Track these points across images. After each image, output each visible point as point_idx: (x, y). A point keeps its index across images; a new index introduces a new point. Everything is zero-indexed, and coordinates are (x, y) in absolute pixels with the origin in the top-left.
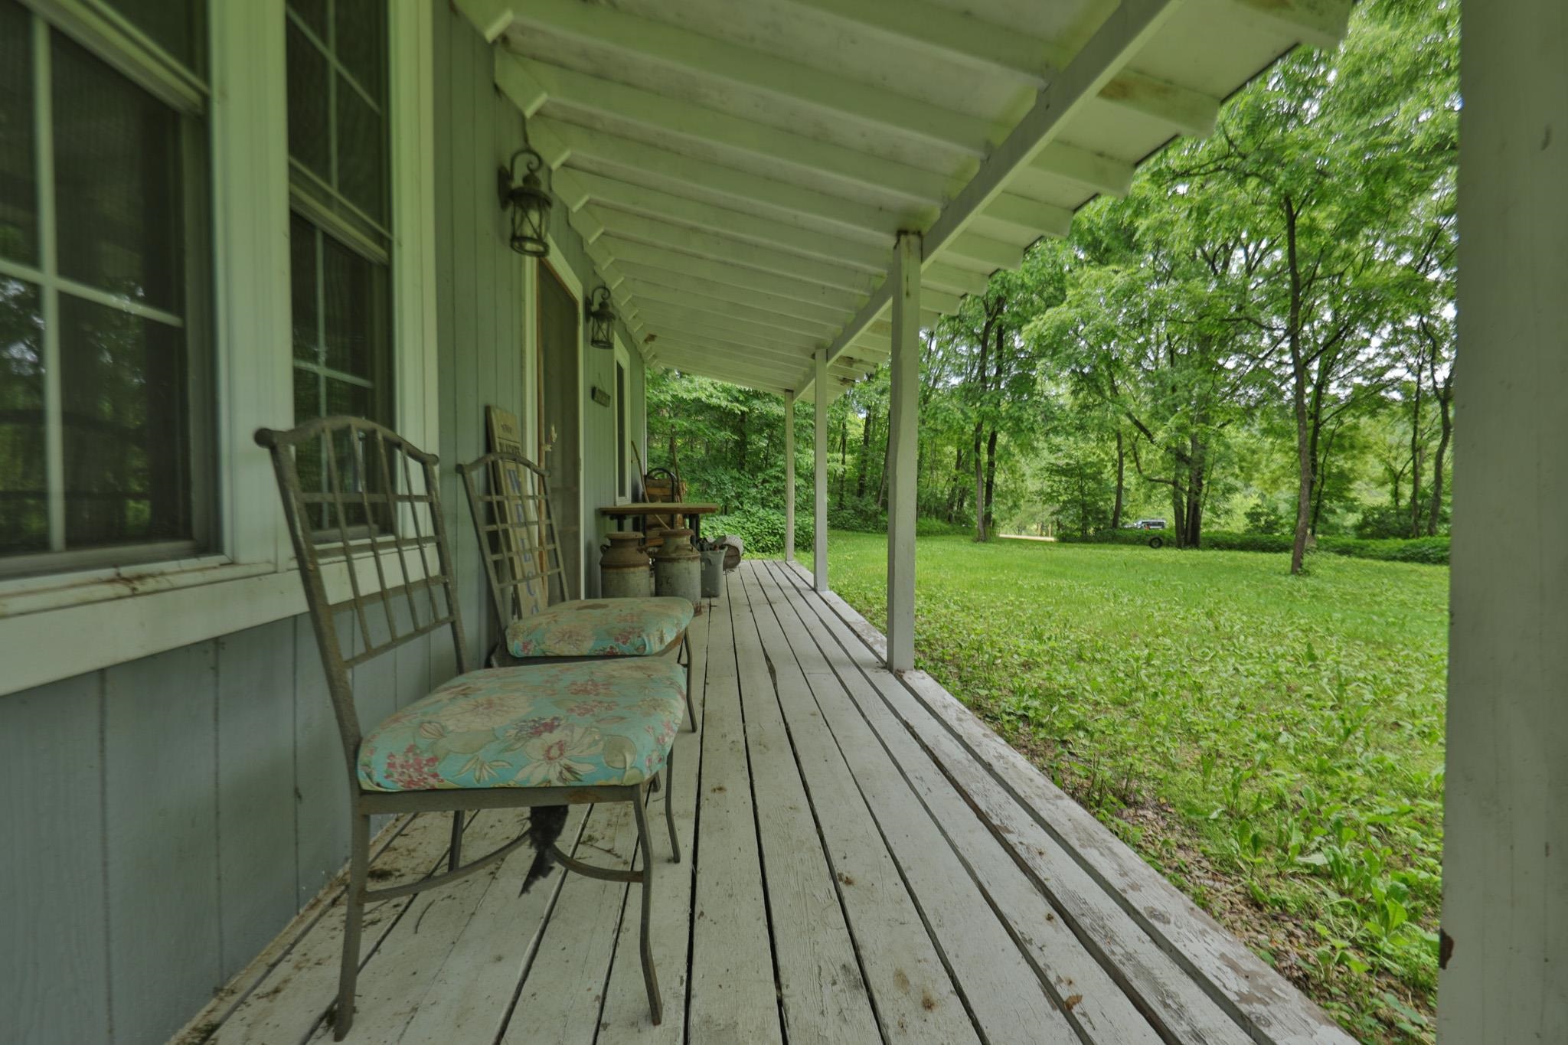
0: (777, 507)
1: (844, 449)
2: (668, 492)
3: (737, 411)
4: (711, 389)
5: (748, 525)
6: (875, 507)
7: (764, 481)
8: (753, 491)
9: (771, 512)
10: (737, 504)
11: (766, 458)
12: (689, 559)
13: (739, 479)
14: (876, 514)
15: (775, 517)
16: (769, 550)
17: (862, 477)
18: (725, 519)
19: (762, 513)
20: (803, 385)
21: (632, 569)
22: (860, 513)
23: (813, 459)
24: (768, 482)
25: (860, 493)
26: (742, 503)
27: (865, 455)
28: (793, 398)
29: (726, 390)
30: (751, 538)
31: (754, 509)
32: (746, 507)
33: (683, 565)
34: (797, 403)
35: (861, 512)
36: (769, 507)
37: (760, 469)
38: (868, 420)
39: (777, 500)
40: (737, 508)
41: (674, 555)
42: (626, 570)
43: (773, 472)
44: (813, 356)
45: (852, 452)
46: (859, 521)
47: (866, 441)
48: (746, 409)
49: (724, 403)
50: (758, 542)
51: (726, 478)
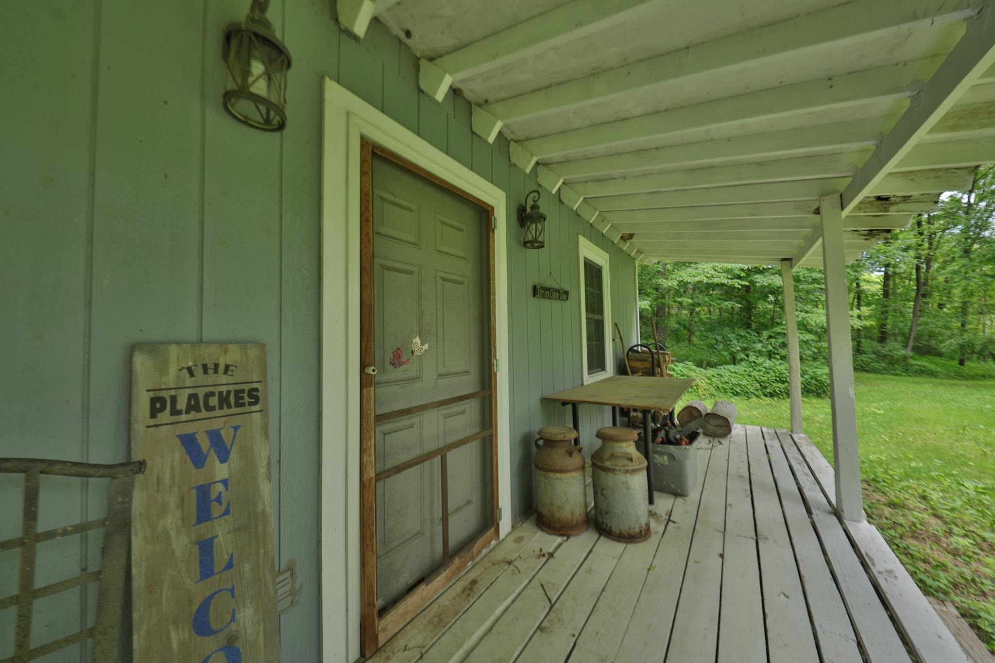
0: (783, 358)
1: (859, 303)
2: (649, 365)
3: (737, 286)
4: (713, 272)
5: (754, 373)
6: (903, 352)
7: (770, 337)
8: (759, 346)
9: (777, 363)
10: (743, 356)
11: (772, 318)
12: (627, 471)
13: (744, 336)
14: (905, 358)
15: (782, 368)
16: (777, 395)
17: (883, 325)
18: (731, 367)
19: (768, 363)
20: (803, 251)
21: (558, 475)
22: (882, 357)
23: (824, 319)
24: (774, 338)
25: (883, 339)
26: (747, 356)
27: (885, 306)
28: (792, 267)
29: (728, 271)
30: (758, 385)
31: (760, 360)
32: (752, 358)
33: (620, 477)
34: (798, 269)
35: (885, 356)
36: (775, 358)
37: (766, 327)
38: (887, 277)
39: (783, 352)
40: (742, 360)
41: (608, 464)
42: (551, 475)
43: (778, 329)
44: (817, 211)
45: (868, 304)
46: (883, 364)
47: (886, 294)
48: (747, 283)
49: (725, 281)
50: (765, 388)
51: (732, 336)
